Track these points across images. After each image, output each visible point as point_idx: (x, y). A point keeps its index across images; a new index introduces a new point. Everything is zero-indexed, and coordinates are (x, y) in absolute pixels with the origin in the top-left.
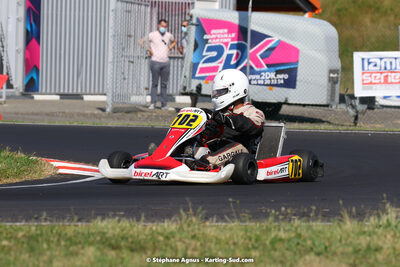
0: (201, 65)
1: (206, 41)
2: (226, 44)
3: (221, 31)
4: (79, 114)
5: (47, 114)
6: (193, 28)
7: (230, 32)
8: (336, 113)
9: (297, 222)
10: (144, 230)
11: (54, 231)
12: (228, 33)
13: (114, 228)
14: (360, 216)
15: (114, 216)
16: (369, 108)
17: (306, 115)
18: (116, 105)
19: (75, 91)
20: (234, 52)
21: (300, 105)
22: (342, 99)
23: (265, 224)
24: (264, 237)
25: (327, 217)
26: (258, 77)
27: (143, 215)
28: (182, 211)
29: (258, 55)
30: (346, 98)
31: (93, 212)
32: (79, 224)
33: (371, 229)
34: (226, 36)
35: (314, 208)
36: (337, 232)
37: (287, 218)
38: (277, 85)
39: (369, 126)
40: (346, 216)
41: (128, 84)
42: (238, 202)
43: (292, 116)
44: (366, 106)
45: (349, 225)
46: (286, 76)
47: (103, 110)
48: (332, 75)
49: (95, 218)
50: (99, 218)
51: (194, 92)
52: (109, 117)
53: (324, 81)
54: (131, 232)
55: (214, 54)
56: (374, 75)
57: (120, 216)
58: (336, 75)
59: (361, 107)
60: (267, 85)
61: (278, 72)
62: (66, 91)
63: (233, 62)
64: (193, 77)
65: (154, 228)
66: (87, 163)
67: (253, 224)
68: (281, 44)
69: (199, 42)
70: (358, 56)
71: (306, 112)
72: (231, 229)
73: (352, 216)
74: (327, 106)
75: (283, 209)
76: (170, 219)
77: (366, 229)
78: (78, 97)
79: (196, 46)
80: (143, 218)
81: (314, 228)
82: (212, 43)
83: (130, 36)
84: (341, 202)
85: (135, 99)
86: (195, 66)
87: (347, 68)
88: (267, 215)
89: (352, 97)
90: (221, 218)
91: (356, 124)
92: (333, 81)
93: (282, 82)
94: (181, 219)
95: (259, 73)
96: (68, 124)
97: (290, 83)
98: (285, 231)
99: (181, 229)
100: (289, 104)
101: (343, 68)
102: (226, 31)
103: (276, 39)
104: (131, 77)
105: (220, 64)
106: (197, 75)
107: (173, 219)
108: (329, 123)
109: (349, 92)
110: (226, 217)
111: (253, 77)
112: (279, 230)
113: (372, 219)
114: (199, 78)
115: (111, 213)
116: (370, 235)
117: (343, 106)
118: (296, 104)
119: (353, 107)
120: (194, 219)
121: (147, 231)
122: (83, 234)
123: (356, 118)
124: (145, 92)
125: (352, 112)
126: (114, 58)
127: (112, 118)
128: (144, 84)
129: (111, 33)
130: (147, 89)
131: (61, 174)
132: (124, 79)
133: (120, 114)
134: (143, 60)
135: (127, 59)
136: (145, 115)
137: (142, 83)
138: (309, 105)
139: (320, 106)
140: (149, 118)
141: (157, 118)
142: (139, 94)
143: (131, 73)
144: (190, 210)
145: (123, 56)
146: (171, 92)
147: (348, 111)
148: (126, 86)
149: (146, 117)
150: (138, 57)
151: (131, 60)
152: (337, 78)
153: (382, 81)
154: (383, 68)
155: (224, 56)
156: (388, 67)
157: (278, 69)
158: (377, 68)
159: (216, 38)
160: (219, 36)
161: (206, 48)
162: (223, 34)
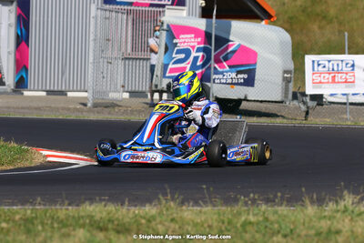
0: (170, 66)
1: (176, 45)
2: (193, 47)
3: (189, 36)
4: (63, 109)
5: (36, 109)
6: (164, 33)
7: (196, 37)
8: (289, 108)
9: (264, 207)
10: (128, 213)
11: (48, 215)
13: (101, 212)
14: (320, 202)
15: (101, 200)
16: (318, 104)
17: (264, 110)
18: (96, 101)
19: (60, 89)
20: (201, 54)
21: (258, 101)
22: (295, 96)
23: (236, 209)
24: (235, 220)
25: (290, 202)
26: (221, 76)
27: (127, 199)
28: (161, 197)
29: (221, 57)
30: (299, 95)
31: (83, 197)
32: (70, 208)
33: (330, 213)
34: (193, 40)
35: (279, 194)
36: (300, 216)
37: (254, 201)
38: (238, 84)
39: (319, 120)
40: (307, 202)
41: (107, 82)
42: (211, 189)
43: (251, 111)
44: (315, 103)
45: (311, 210)
46: (246, 76)
47: (85, 105)
48: (286, 75)
49: (84, 202)
50: (87, 203)
51: (165, 89)
52: (90, 111)
53: (279, 80)
54: (117, 216)
55: (183, 56)
56: (323, 75)
57: (104, 200)
58: (289, 75)
59: (312, 104)
60: (229, 84)
61: (239, 72)
62: (52, 88)
63: (199, 63)
64: (164, 76)
65: (137, 212)
66: (72, 152)
67: (224, 208)
68: (242, 48)
69: (168, 45)
70: (309, 59)
71: (263, 108)
72: (205, 213)
73: (312, 202)
74: (282, 102)
75: (252, 195)
76: (151, 204)
77: (326, 214)
78: (63, 93)
79: (166, 52)
80: (127, 203)
81: (280, 212)
82: (181, 46)
83: (108, 40)
84: (303, 189)
85: (113, 96)
86: (165, 67)
87: (299, 69)
88: (236, 201)
89: (304, 94)
90: (196, 203)
91: (306, 119)
92: (287, 81)
93: (242, 81)
94: (160, 204)
95: (222, 73)
96: (54, 117)
97: (249, 82)
98: (254, 215)
99: (160, 213)
100: (248, 101)
101: (295, 69)
102: (193, 36)
103: (237, 43)
104: (109, 76)
105: (187, 65)
106: (167, 75)
107: (154, 203)
108: (282, 116)
109: (301, 90)
110: (200, 202)
111: (217, 76)
112: (248, 214)
113: (331, 204)
115: (97, 198)
116: (330, 219)
117: (295, 102)
118: (255, 101)
119: (305, 103)
120: (172, 204)
121: (131, 215)
122: (73, 217)
123: (307, 113)
124: (122, 89)
125: (303, 108)
126: (94, 59)
127: (94, 112)
128: (120, 82)
129: (92, 37)
130: (123, 86)
131: (49, 162)
132: (103, 77)
133: (99, 109)
134: (121, 63)
135: (106, 60)
136: (122, 109)
137: (119, 81)
138: (265, 101)
139: (276, 102)
140: (125, 112)
141: (132, 112)
142: (116, 91)
143: (109, 72)
144: (169, 195)
145: (102, 57)
146: (144, 89)
147: (300, 107)
148: (104, 84)
149: (122, 111)
150: (116, 58)
151: (110, 61)
152: (291, 78)
153: (330, 80)
154: (331, 69)
155: (191, 59)
156: (336, 69)
157: (239, 69)
158: (326, 69)
159: (184, 42)
160: (186, 40)
161: (175, 51)
162: (191, 38)
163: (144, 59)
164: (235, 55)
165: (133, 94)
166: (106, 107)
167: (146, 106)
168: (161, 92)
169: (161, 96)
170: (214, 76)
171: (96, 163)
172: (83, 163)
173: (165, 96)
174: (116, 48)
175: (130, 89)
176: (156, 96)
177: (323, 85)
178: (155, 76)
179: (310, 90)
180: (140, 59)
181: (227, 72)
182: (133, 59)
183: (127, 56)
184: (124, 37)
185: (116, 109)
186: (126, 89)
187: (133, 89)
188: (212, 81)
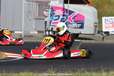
0: (53, 21)
1: (54, 14)
2: (61, 14)
3: (59, 10)
6: (50, 10)
8: (96, 36)
12: (62, 11)
13: (27, 75)
17: (87, 38)
18: (25, 35)
19: (12, 30)
22: (99, 32)
26: (71, 25)
34: (61, 12)
37: (83, 71)
38: (77, 28)
39: (107, 41)
40: (103, 71)
44: (106, 35)
46: (80, 25)
47: (21, 36)
48: (95, 24)
53: (93, 26)
55: (57, 18)
56: (109, 24)
58: (96, 25)
60: (74, 28)
61: (78, 24)
63: (63, 20)
66: (16, 53)
68: (79, 15)
69: (52, 14)
70: (104, 18)
71: (87, 36)
72: (65, 75)
77: (110, 75)
78: (13, 32)
83: (30, 12)
85: (32, 33)
86: (51, 22)
89: (102, 31)
91: (103, 40)
92: (96, 26)
93: (79, 27)
94: (49, 72)
95: (72, 24)
97: (82, 27)
100: (81, 34)
101: (99, 22)
102: (61, 10)
103: (77, 13)
104: (30, 25)
105: (59, 21)
107: (46, 72)
108: (94, 40)
109: (101, 30)
110: (63, 71)
111: (70, 25)
114: (52, 26)
117: (99, 34)
118: (84, 34)
119: (102, 35)
120: (53, 72)
123: (103, 38)
124: (35, 30)
125: (102, 36)
126: (24, 19)
127: (24, 39)
128: (34, 28)
129: (23, 11)
130: (35, 29)
131: (8, 57)
132: (28, 26)
133: (27, 37)
134: (34, 20)
136: (35, 37)
138: (88, 34)
139: (92, 34)
141: (39, 39)
142: (33, 31)
143: (30, 24)
144: (52, 69)
145: (27, 18)
146: (43, 30)
147: (100, 36)
148: (28, 28)
149: (35, 38)
150: (32, 19)
151: (30, 20)
152: (97, 25)
153: (112, 26)
154: (112, 22)
155: (60, 19)
158: (110, 22)
159: (58, 13)
160: (58, 12)
161: (54, 16)
162: (60, 11)
163: (43, 19)
164: (76, 17)
165: (39, 32)
166: (29, 37)
167: (44, 36)
168: (49, 31)
169: (49, 33)
172: (20, 58)
174: (33, 15)
175: (38, 30)
176: (47, 32)
178: (47, 25)
179: (104, 30)
180: (41, 19)
181: (73, 23)
182: (39, 19)
183: (37, 18)
184: (35, 11)
185: (33, 38)
186: (36, 30)
187: (39, 30)
188: (68, 27)
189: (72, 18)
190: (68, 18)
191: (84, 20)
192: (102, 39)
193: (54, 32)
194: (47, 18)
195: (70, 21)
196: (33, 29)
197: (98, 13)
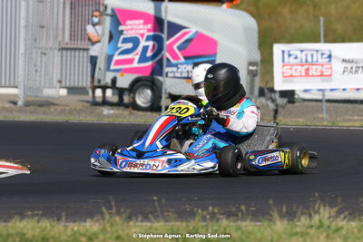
0: (116, 57)
1: (121, 32)
2: (142, 35)
3: (137, 22)
6: (108, 19)
7: (145, 23)
9: (225, 222)
10: (65, 230)
12: (144, 24)
13: (33, 229)
14: (290, 216)
15: (33, 216)
16: (289, 102)
18: (30, 99)
20: (151, 43)
22: (262, 93)
23: (192, 224)
25: (255, 216)
26: (175, 69)
27: (64, 214)
28: (104, 210)
29: (175, 47)
33: (303, 229)
34: (142, 27)
35: (243, 207)
36: (268, 233)
37: (213, 215)
39: (290, 120)
40: (276, 215)
41: (40, 76)
42: (163, 201)
44: (285, 100)
45: (280, 225)
47: (15, 103)
48: (251, 68)
49: (13, 217)
50: (17, 218)
51: (109, 84)
52: (21, 110)
53: (244, 73)
54: (52, 233)
55: (130, 45)
56: (294, 68)
57: (37, 215)
58: (254, 68)
59: (281, 101)
60: (184, 78)
61: (195, 65)
63: (149, 54)
65: (76, 229)
67: (178, 224)
68: (199, 36)
70: (278, 48)
72: (156, 229)
73: (282, 216)
75: (211, 208)
76: (92, 218)
77: (298, 229)
79: (111, 37)
80: (64, 218)
81: (243, 228)
82: (127, 34)
83: (42, 27)
84: (271, 201)
85: (48, 92)
86: (110, 58)
87: (267, 60)
88: (192, 215)
89: (272, 90)
90: (146, 218)
91: (275, 118)
92: (252, 74)
94: (103, 219)
95: (176, 65)
99: (104, 230)
101: (262, 61)
102: (142, 21)
103: (193, 30)
104: (43, 69)
105: (135, 56)
106: (112, 67)
107: (96, 218)
109: (269, 85)
110: (150, 216)
111: (170, 69)
112: (207, 230)
113: (303, 219)
115: (30, 213)
116: (302, 236)
117: (262, 100)
119: (273, 100)
120: (117, 219)
121: (69, 232)
123: (276, 112)
124: (58, 84)
125: (272, 106)
126: (25, 50)
127: (25, 111)
128: (56, 77)
129: (23, 23)
132: (36, 71)
133: (32, 108)
134: (56, 52)
135: (39, 51)
136: (59, 108)
137: (55, 75)
140: (63, 112)
141: (71, 112)
142: (51, 86)
143: (43, 65)
144: (114, 209)
145: (35, 47)
146: (84, 85)
147: (267, 105)
148: (38, 78)
149: (59, 110)
150: (51, 49)
151: (44, 51)
152: (257, 71)
153: (303, 73)
154: (304, 60)
155: (140, 48)
156: (309, 60)
157: (196, 61)
158: (298, 60)
159: (132, 29)
160: (134, 27)
161: (121, 40)
162: (139, 25)
163: (84, 49)
164: (191, 44)
165: (72, 90)
166: (41, 106)
167: (84, 103)
168: (104, 88)
169: (104, 93)
170: (166, 69)
171: (28, 172)
173: (109, 92)
174: (51, 37)
175: (68, 85)
176: (99, 92)
177: (295, 79)
178: (97, 69)
179: (280, 85)
180: (80, 49)
182: (72, 49)
183: (64, 46)
184: (61, 23)
185: (52, 109)
186: (63, 84)
187: (72, 85)
188: (164, 75)
189: (178, 48)
190: (165, 47)
191: (215, 54)
192: (272, 114)
193: (121, 92)
194: (97, 45)
195: (171, 55)
196: (52, 80)
197: (260, 32)
